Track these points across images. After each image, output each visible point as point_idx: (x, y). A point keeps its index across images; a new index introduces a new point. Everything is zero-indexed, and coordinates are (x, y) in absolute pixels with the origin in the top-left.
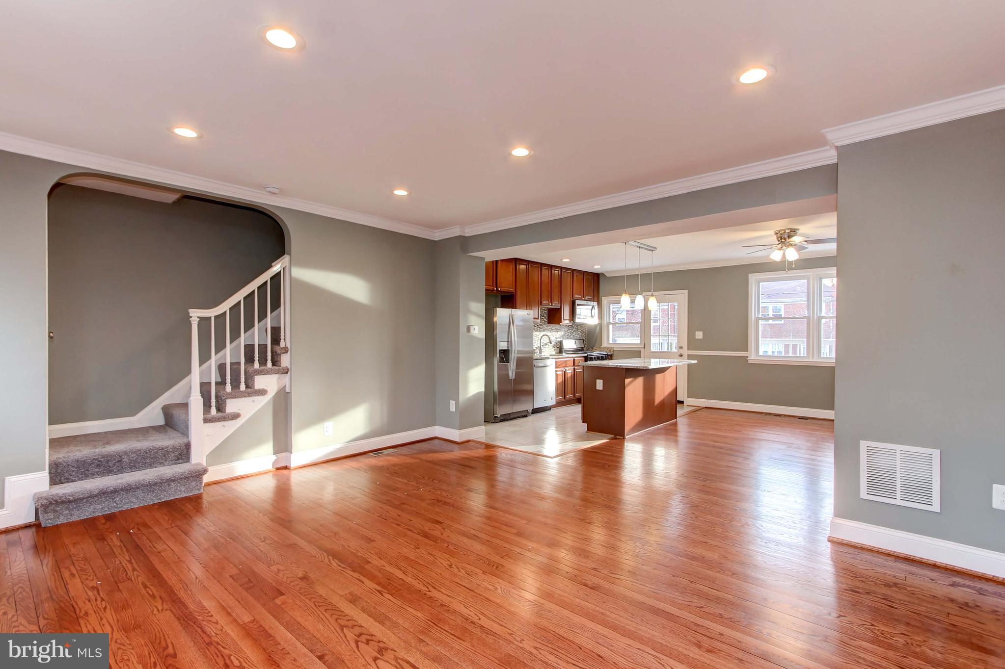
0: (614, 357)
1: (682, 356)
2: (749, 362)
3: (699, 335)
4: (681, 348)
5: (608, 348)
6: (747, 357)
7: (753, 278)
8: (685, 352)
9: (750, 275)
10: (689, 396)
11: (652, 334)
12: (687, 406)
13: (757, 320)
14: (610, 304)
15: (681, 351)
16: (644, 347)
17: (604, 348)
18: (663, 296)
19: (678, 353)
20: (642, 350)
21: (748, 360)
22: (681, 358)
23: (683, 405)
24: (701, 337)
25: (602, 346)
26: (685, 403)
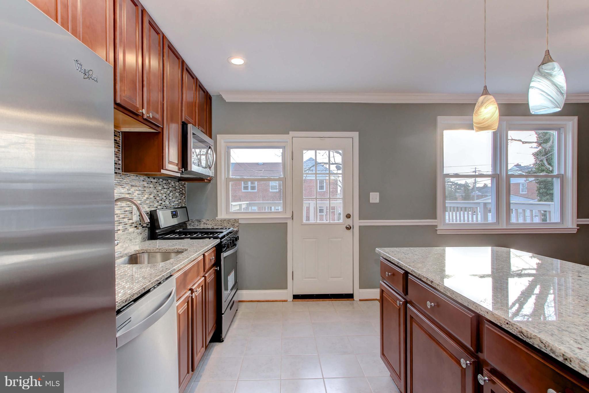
1: (351, 228)
2: (438, 233)
3: (374, 197)
4: (348, 216)
6: (436, 226)
7: (442, 121)
8: (357, 222)
9: (439, 118)
11: (305, 197)
12: (360, 300)
14: (229, 148)
15: (349, 222)
16: (292, 217)
17: (221, 221)
18: (321, 140)
19: (344, 224)
20: (289, 222)
21: (436, 230)
22: (348, 231)
23: (354, 300)
24: (377, 201)
25: (217, 217)
26: (356, 297)
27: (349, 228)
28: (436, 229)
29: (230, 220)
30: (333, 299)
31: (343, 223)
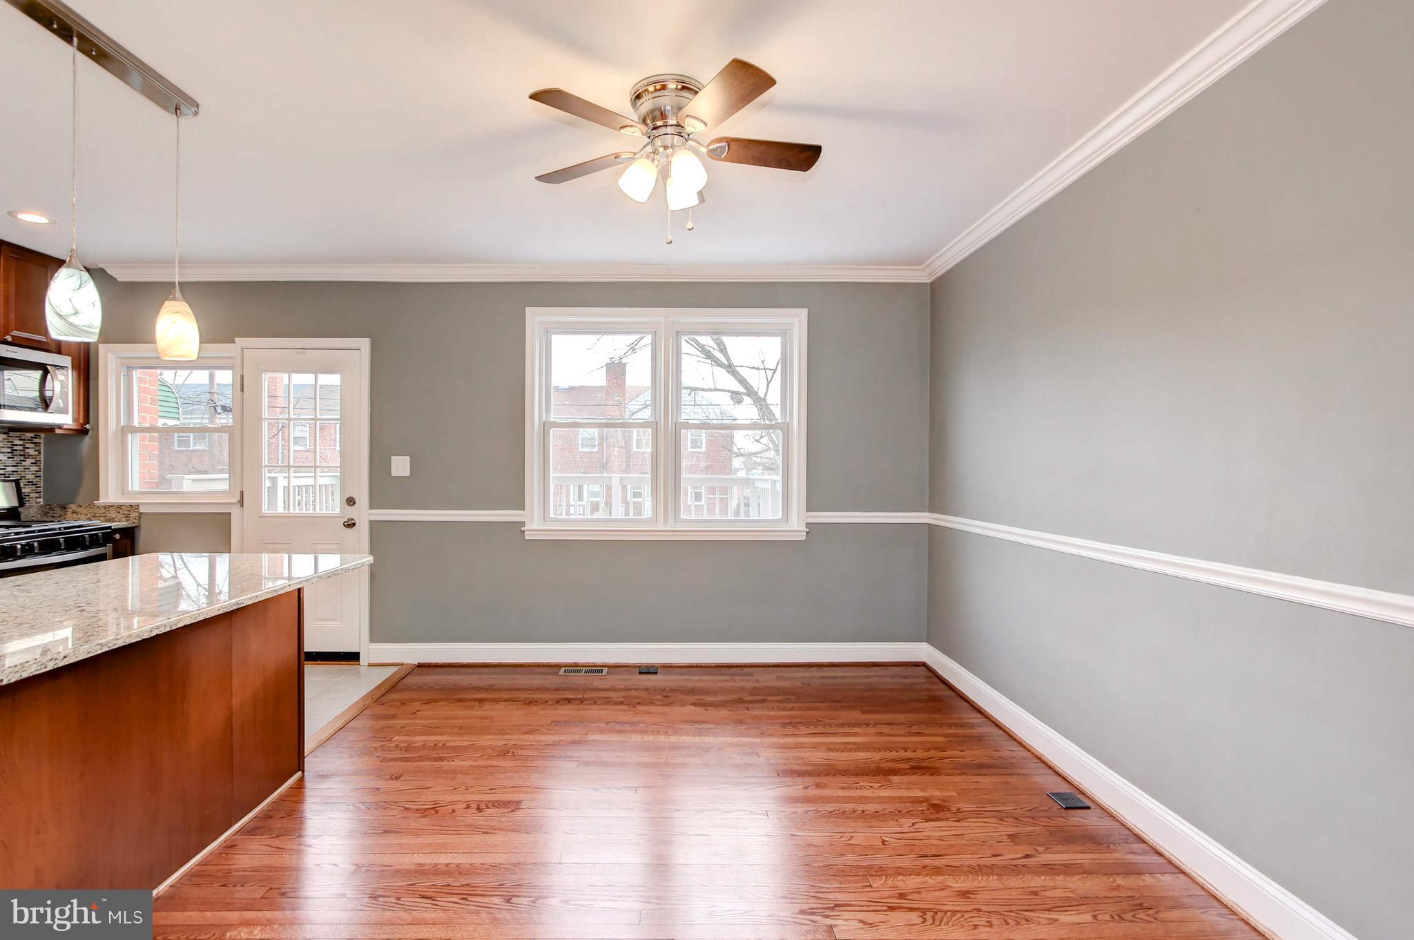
0: (142, 538)
1: (354, 524)
2: (527, 538)
3: (401, 466)
4: (351, 501)
5: (120, 507)
6: (523, 524)
7: (536, 318)
8: (364, 514)
9: (529, 311)
10: (373, 639)
11: (266, 462)
12: (370, 665)
13: (546, 427)
14: (130, 368)
15: (351, 512)
16: (241, 503)
17: (105, 507)
18: (299, 353)
19: (342, 517)
20: (235, 512)
21: (524, 532)
22: (349, 530)
23: (359, 664)
24: (406, 472)
25: (98, 500)
26: (363, 660)
27: (350, 525)
28: (523, 529)
29: (121, 506)
30: (319, 662)
31: (341, 515)
